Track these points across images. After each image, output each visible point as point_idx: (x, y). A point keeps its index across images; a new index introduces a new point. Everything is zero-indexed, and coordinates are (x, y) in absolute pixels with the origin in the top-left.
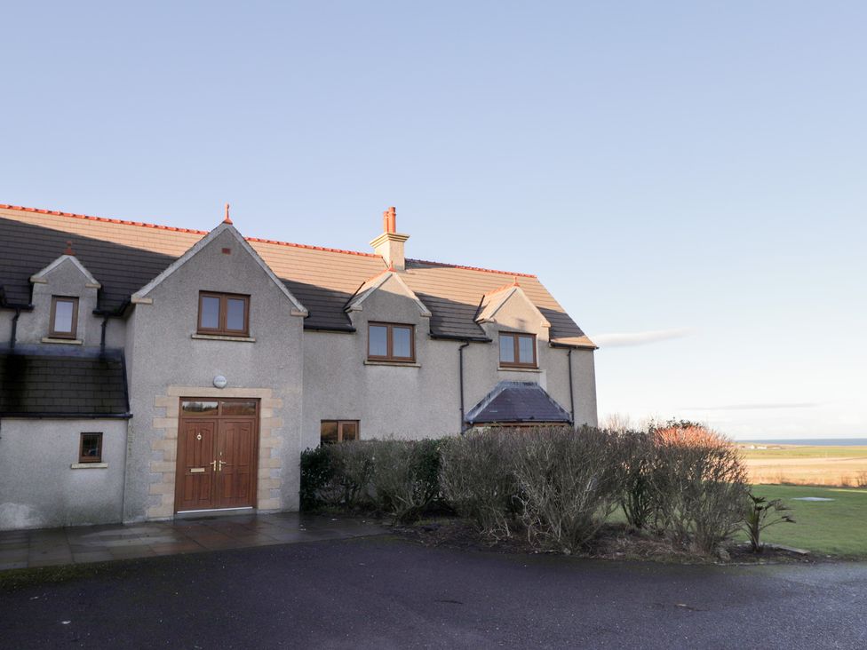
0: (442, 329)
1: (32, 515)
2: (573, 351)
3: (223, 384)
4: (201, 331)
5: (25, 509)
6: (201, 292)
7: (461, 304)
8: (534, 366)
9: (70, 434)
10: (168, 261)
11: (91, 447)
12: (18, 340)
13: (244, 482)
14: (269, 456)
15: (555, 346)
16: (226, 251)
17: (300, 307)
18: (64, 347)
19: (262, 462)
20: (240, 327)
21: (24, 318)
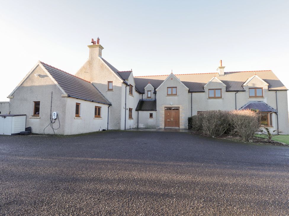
0: (230, 89)
1: (143, 126)
2: (277, 92)
3: (172, 104)
4: (168, 95)
5: (143, 125)
6: (167, 87)
7: (239, 82)
8: (262, 97)
9: (148, 113)
10: (163, 81)
11: (151, 115)
12: (143, 98)
13: (177, 123)
14: (181, 118)
15: (269, 90)
16: (172, 79)
17: (187, 88)
18: (150, 99)
19: (180, 119)
20: (175, 93)
21: (144, 95)
